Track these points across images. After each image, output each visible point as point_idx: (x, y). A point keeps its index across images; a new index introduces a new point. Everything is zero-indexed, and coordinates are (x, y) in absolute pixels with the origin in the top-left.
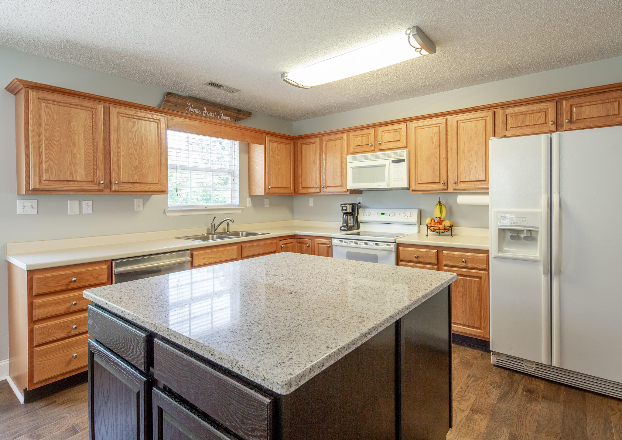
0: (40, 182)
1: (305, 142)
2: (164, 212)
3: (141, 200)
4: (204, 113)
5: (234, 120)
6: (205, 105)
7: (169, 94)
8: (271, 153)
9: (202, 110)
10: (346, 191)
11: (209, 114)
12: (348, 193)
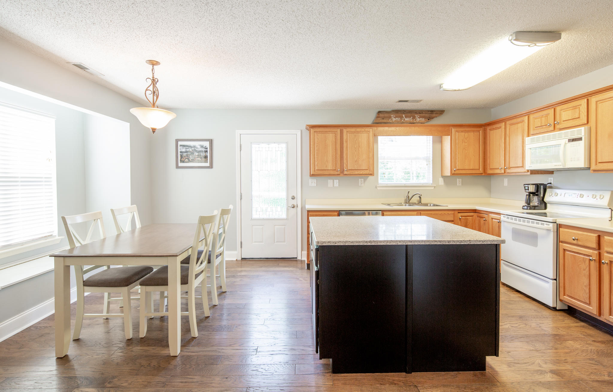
0: (315, 171)
1: (492, 128)
2: (376, 188)
3: (363, 179)
4: (403, 119)
5: (427, 119)
6: (404, 113)
7: (379, 112)
8: (457, 141)
9: (401, 117)
10: (527, 171)
11: (407, 119)
12: (529, 173)
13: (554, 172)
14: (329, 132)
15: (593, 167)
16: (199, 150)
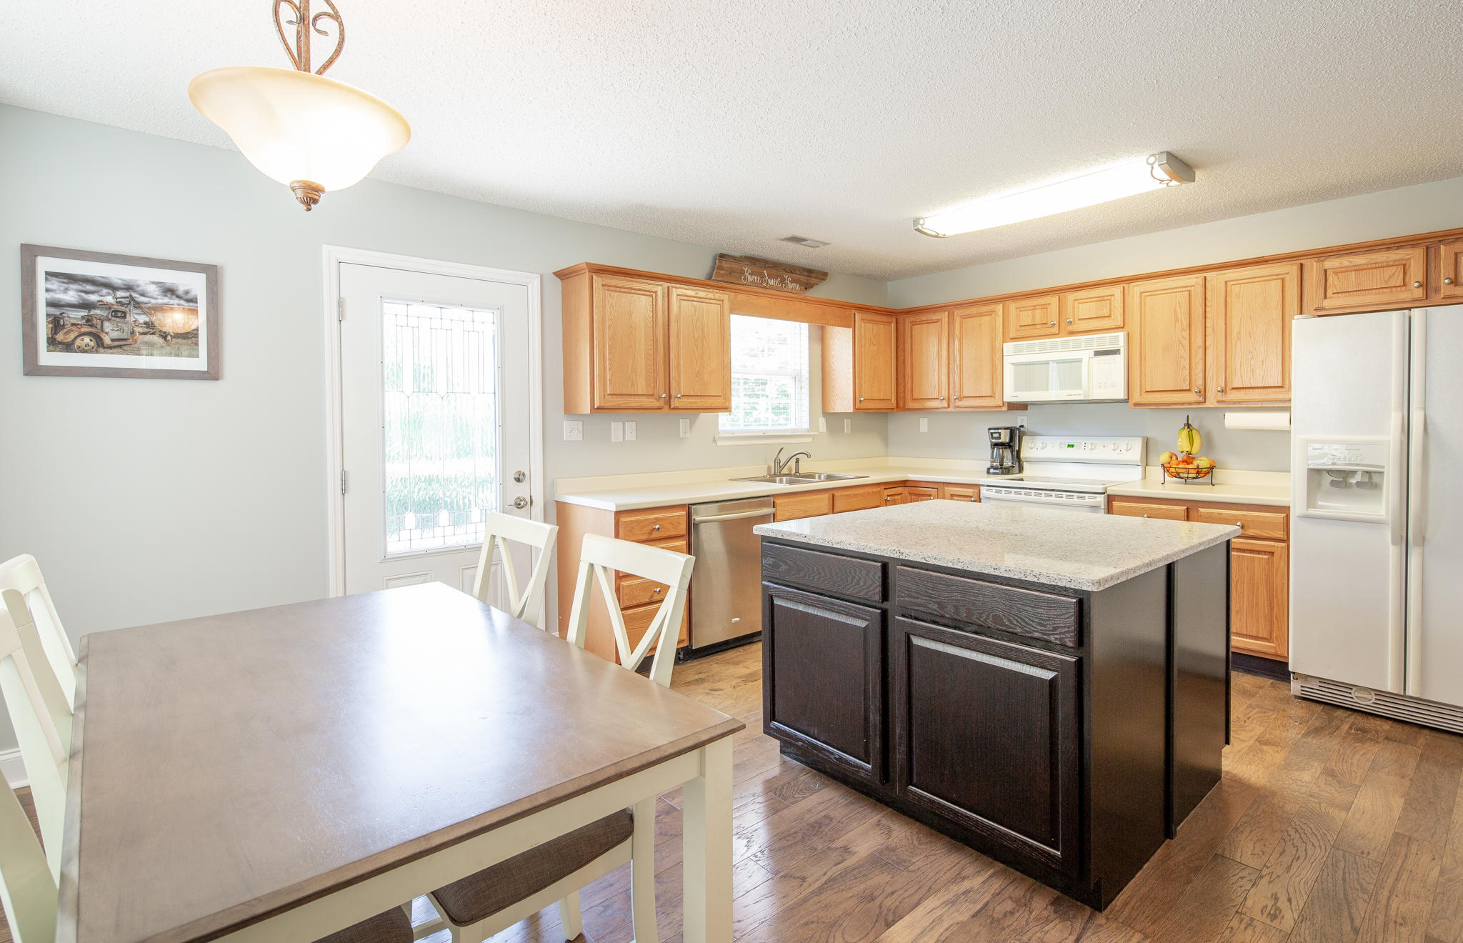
0: (603, 397)
1: (918, 320)
2: (714, 441)
3: (688, 421)
4: (766, 282)
5: (804, 288)
6: (766, 268)
7: (722, 256)
8: (863, 342)
9: (762, 276)
10: (1001, 405)
11: (771, 282)
12: (1005, 408)
13: (1029, 407)
14: (637, 292)
15: (1136, 398)
16: (153, 301)
